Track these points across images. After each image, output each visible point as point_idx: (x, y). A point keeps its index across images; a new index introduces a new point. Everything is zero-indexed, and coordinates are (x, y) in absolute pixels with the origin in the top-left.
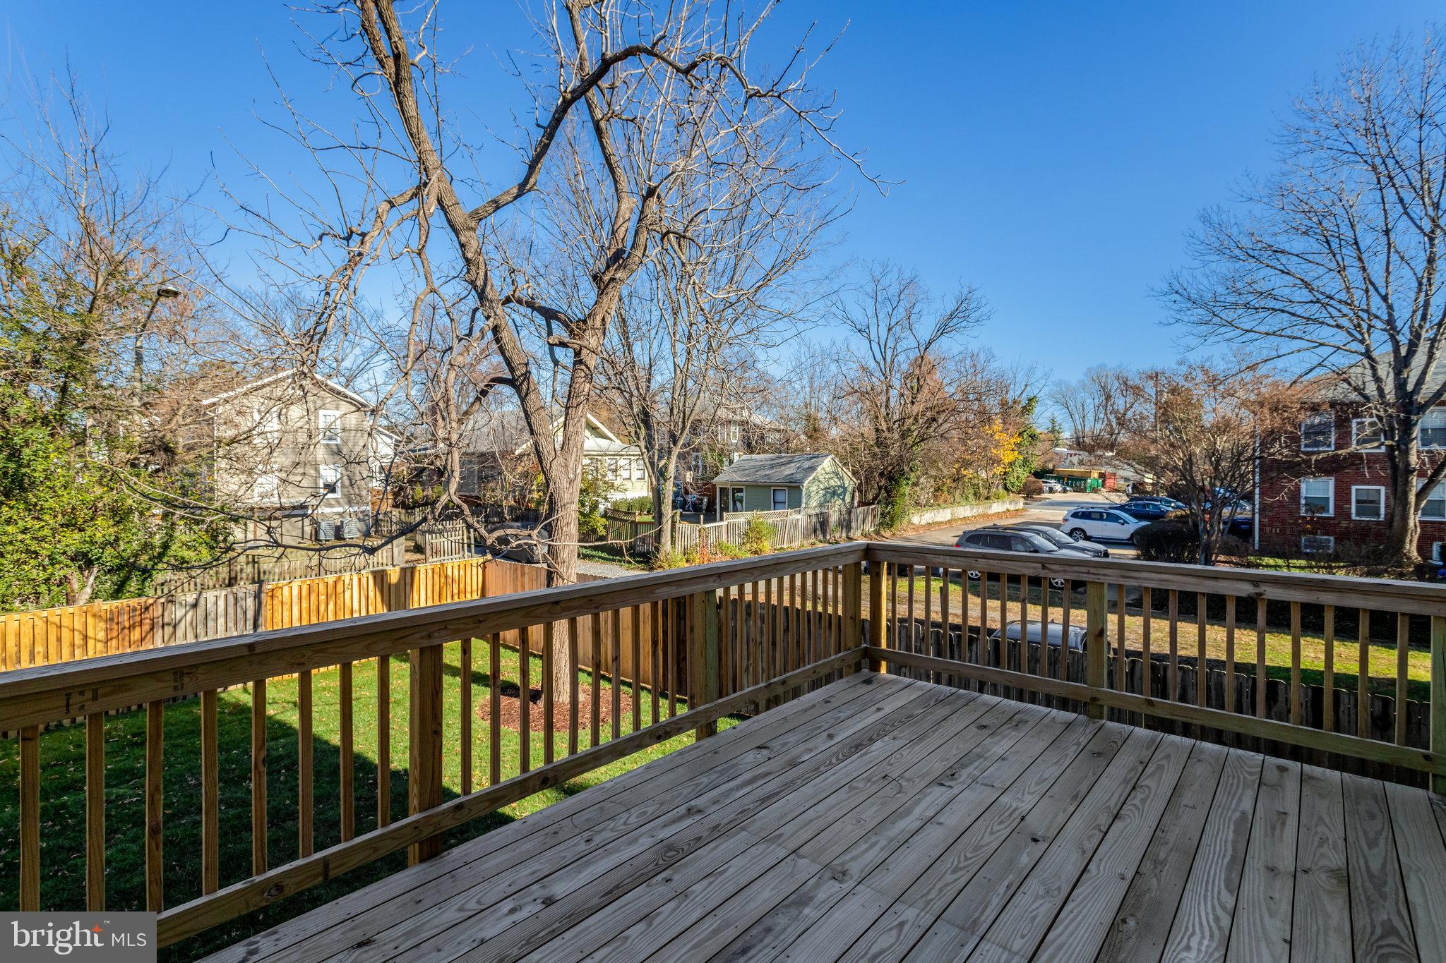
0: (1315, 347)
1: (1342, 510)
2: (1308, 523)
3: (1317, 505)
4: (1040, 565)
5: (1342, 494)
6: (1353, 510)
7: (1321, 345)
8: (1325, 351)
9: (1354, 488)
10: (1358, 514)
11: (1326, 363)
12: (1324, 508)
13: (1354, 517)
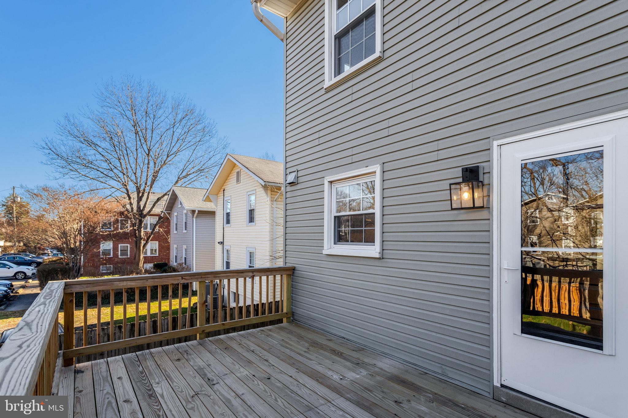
0: (110, 188)
1: (116, 255)
2: (104, 260)
3: (106, 252)
4: (181, 278)
5: (115, 248)
6: (119, 254)
7: (113, 187)
8: (113, 190)
9: (119, 245)
10: (121, 256)
11: (113, 195)
12: (109, 254)
13: (120, 257)
